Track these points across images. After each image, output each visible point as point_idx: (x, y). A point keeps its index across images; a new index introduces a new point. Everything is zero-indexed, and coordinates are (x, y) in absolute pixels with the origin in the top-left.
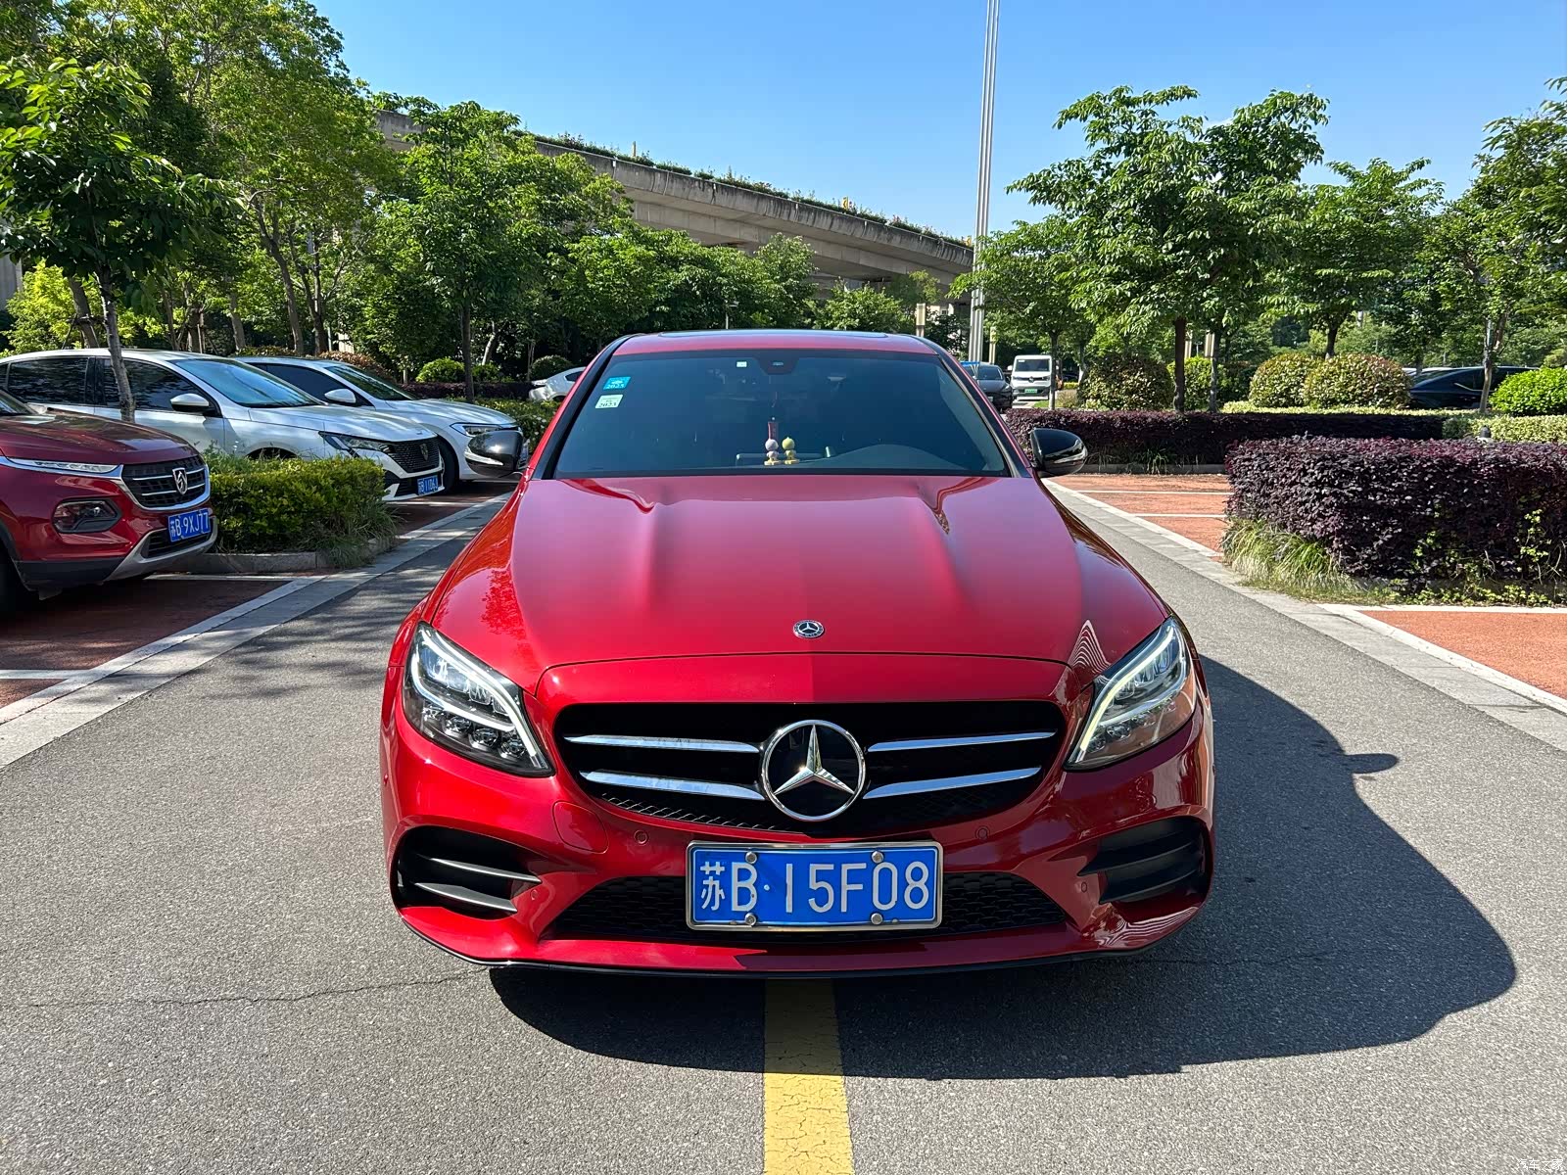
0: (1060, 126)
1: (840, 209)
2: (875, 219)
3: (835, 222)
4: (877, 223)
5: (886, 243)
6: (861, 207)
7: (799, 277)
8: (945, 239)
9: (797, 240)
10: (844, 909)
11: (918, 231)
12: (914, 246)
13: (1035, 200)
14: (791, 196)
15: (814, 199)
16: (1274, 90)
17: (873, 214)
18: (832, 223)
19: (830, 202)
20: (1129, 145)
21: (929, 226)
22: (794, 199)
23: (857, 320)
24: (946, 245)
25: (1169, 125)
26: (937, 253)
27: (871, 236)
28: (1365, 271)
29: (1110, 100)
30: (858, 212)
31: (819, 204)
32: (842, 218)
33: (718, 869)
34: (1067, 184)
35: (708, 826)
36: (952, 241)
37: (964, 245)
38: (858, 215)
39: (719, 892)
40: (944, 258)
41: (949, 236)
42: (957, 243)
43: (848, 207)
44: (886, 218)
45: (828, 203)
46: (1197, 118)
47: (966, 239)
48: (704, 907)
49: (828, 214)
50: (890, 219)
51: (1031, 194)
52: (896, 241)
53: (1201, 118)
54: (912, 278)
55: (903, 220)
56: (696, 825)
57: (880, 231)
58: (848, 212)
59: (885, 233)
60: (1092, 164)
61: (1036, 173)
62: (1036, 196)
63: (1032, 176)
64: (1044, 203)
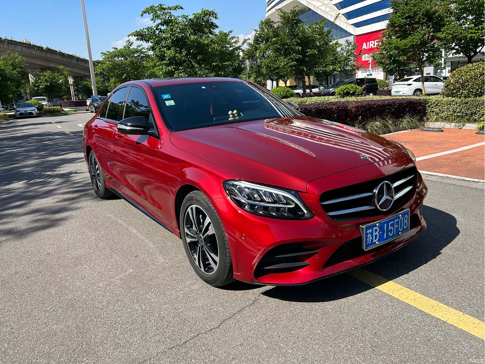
0: (142, 16)
1: (24, 44)
2: (39, 47)
3: (23, 48)
4: (40, 49)
5: (45, 56)
6: (32, 43)
7: (20, 68)
8: (67, 54)
9: (16, 54)
10: (395, 233)
11: (56, 51)
12: (56, 57)
13: (137, 39)
14: (3, 38)
15: (13, 40)
16: (203, 9)
17: (38, 45)
18: (22, 49)
19: (20, 41)
20: (166, 23)
21: (60, 50)
22: (4, 39)
23: (49, 83)
24: (67, 57)
25: (179, 17)
26: (65, 59)
27: (38, 53)
28: (224, 62)
29: (157, 8)
30: (32, 44)
31: (16, 42)
32: (26, 47)
33: (371, 231)
34: (148, 35)
35: (365, 219)
36: (69, 55)
37: (75, 57)
38: (32, 46)
39: (371, 238)
40: (68, 61)
41: (68, 53)
42: (71, 56)
43: (27, 42)
44: (43, 47)
45: (19, 41)
46: (187, 15)
47: (74, 55)
48: (368, 243)
49: (20, 45)
50: (45, 47)
51: (136, 38)
52: (49, 55)
53: (188, 15)
54: (58, 68)
55: (50, 48)
56: (361, 220)
57: (42, 52)
58: (28, 45)
59: (44, 52)
60: (155, 28)
61: (138, 30)
62: (137, 38)
63: (137, 31)
64: (140, 41)
